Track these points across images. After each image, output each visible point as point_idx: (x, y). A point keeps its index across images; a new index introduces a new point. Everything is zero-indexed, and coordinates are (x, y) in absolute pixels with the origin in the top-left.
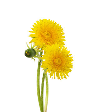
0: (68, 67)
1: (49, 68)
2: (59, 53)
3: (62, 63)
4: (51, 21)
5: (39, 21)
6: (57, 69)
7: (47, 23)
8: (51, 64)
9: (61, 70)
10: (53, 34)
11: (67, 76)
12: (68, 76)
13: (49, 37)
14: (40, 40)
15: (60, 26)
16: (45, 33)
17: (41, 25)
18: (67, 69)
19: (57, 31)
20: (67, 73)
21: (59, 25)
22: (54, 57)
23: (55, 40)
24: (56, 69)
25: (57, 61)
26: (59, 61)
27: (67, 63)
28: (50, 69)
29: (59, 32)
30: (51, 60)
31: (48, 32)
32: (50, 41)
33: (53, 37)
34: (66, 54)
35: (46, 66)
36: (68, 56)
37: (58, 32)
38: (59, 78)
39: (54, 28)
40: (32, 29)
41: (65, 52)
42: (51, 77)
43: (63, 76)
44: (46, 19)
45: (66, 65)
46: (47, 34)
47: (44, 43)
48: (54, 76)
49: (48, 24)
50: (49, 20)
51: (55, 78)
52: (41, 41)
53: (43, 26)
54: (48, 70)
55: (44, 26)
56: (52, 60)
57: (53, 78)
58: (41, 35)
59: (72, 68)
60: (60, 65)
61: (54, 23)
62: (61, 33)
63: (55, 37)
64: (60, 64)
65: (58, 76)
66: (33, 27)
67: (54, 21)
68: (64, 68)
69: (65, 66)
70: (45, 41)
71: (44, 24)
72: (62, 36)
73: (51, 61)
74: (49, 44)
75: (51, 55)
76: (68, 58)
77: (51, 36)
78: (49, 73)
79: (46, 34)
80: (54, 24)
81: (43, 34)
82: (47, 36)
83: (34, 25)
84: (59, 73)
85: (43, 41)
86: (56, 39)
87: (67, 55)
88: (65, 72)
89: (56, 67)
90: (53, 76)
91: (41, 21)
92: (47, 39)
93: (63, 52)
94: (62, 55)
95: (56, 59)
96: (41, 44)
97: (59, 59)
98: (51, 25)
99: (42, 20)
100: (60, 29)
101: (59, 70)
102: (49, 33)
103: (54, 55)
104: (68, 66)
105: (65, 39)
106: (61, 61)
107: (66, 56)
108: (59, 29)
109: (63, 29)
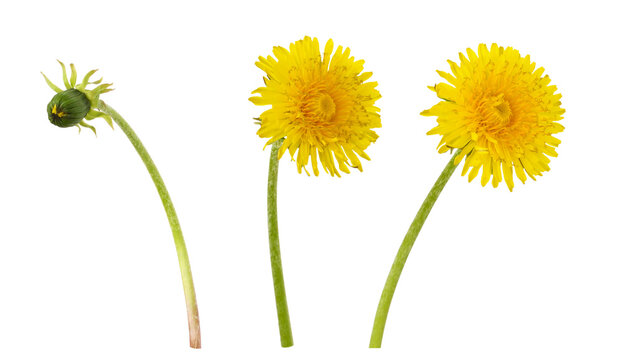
0: (362, 124)
1: (291, 135)
2: (324, 73)
3: (337, 109)
4: (534, 64)
5: (489, 47)
6: (319, 134)
7: (516, 65)
8: (298, 121)
9: (336, 139)
10: (522, 115)
11: (362, 161)
12: (368, 159)
13: (503, 119)
14: (466, 118)
15: (560, 96)
16: (494, 99)
17: (490, 66)
18: (360, 130)
19: (539, 108)
20: (361, 149)
21: (556, 93)
22: (303, 92)
23: (519, 140)
24: (317, 138)
25: (317, 105)
26: (325, 105)
27: (358, 107)
28: (294, 141)
29: (547, 117)
30: (296, 105)
31: (505, 98)
32: (499, 135)
33: (516, 125)
34: (348, 73)
35: (276, 130)
36: (358, 81)
37: (541, 117)
38: (334, 172)
39: (535, 95)
40: (453, 66)
41: (345, 68)
42: (300, 172)
43: (349, 161)
44: (517, 52)
45: (354, 119)
46: (500, 109)
47: (475, 137)
48: (314, 164)
49: (517, 70)
50: (528, 57)
51: (316, 173)
52: (466, 122)
53: (498, 70)
54: (285, 144)
55: (501, 74)
56: (300, 103)
57: (311, 172)
58: (474, 102)
59: (378, 125)
60: (333, 119)
61: (543, 76)
62: (552, 125)
63: (525, 129)
64: (329, 116)
65: (328, 165)
66: (458, 63)
67: (542, 70)
68: (347, 128)
69: (351, 123)
70: (482, 129)
71: (504, 64)
72: (549, 134)
73: (297, 108)
74: (492, 144)
75: (292, 83)
76: (360, 88)
77: (512, 120)
78: (292, 154)
79: (498, 104)
80: (540, 81)
81: (484, 99)
82: (496, 113)
83: (466, 55)
84: (333, 153)
85: (475, 125)
86: (525, 136)
87: (355, 78)
88: (353, 146)
89: (316, 128)
90: (309, 166)
91: (497, 52)
92: (493, 125)
93: (337, 68)
94: (334, 79)
95: (313, 99)
96: (463, 132)
97: (323, 96)
98: (526, 78)
99: (501, 48)
100: (555, 108)
101: (329, 140)
102: (507, 103)
103: (303, 84)
104: (363, 119)
105: (557, 150)
106: (334, 105)
107: (350, 80)
108: (550, 107)
109: (564, 111)
